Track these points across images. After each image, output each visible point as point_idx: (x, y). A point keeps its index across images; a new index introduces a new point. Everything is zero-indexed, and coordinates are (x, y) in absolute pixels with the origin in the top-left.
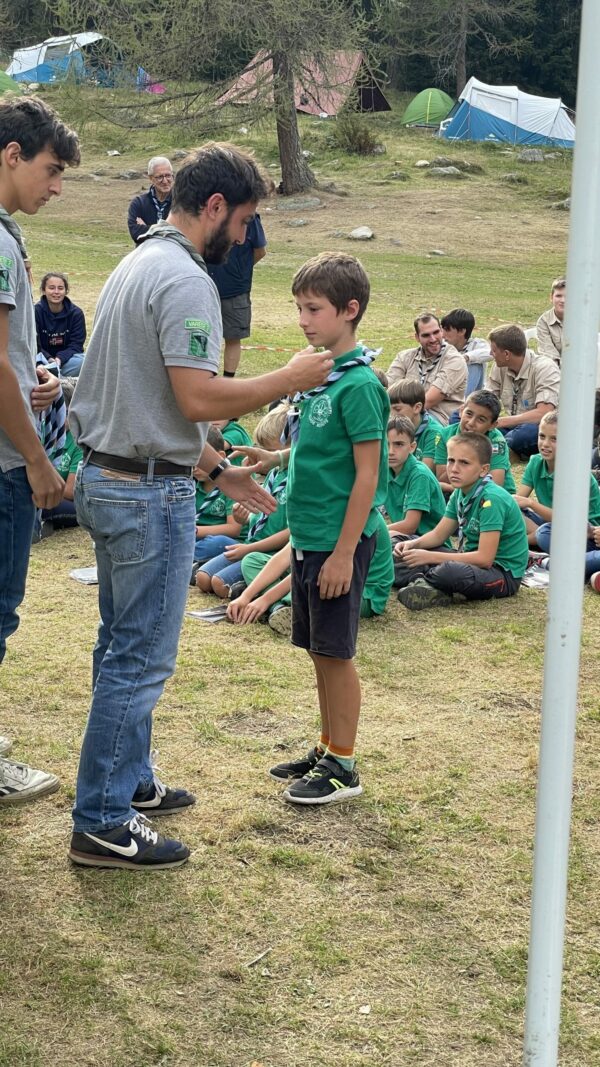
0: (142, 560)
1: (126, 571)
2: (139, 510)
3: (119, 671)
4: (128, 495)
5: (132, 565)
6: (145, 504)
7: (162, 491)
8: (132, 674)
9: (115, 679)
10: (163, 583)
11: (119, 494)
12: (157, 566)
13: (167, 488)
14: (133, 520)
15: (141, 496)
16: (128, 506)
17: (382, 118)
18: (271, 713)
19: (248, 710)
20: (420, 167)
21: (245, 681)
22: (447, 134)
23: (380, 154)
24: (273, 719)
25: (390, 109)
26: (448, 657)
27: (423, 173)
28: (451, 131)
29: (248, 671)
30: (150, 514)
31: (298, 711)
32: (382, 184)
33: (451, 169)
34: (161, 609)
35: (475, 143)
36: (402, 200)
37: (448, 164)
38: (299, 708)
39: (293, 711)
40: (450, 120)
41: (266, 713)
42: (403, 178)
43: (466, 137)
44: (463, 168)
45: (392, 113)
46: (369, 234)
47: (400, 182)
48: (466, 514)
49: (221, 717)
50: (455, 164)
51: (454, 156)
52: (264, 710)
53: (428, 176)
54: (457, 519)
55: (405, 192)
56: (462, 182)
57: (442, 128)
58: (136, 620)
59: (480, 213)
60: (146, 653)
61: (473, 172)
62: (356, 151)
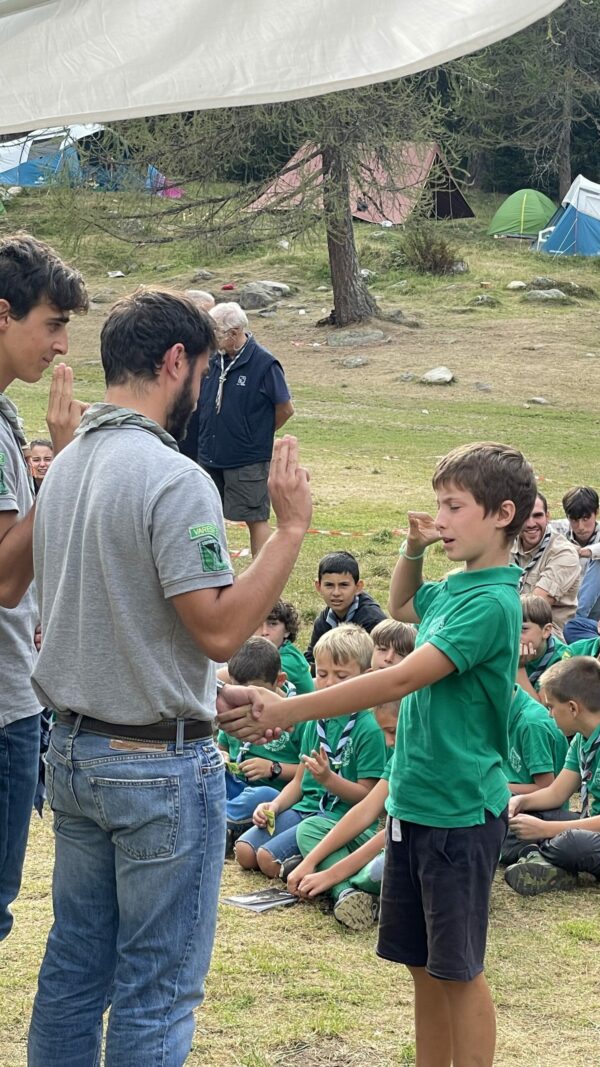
0: (174, 856)
1: (150, 871)
2: (170, 789)
3: (141, 1010)
4: (152, 771)
5: (159, 864)
6: (176, 781)
7: (195, 761)
8: (160, 1010)
9: (140, 1022)
10: (197, 883)
11: (141, 771)
12: (192, 862)
13: (201, 757)
14: (162, 803)
15: (168, 771)
16: (154, 786)
17: (463, 227)
18: (341, 1041)
19: (310, 1037)
20: (514, 290)
21: (305, 995)
22: (547, 247)
23: (461, 273)
24: (344, 1050)
25: (472, 215)
26: (575, 962)
27: (518, 297)
28: (552, 244)
29: (308, 981)
30: (183, 793)
31: (377, 1038)
32: (464, 312)
33: (554, 293)
34: (195, 918)
35: (584, 258)
36: (491, 332)
37: (550, 286)
38: (378, 1033)
39: (370, 1038)
40: (552, 229)
41: (334, 1041)
42: (492, 304)
43: (572, 250)
44: (570, 291)
45: (476, 221)
46: (448, 377)
47: (488, 309)
48: (590, 764)
49: (275, 1047)
50: (559, 286)
51: (560, 275)
52: (332, 1036)
53: (524, 301)
54: (579, 772)
55: (493, 323)
56: (568, 309)
57: (540, 239)
58: (162, 936)
59: (593, 349)
60: (175, 978)
61: (583, 296)
62: (430, 269)
